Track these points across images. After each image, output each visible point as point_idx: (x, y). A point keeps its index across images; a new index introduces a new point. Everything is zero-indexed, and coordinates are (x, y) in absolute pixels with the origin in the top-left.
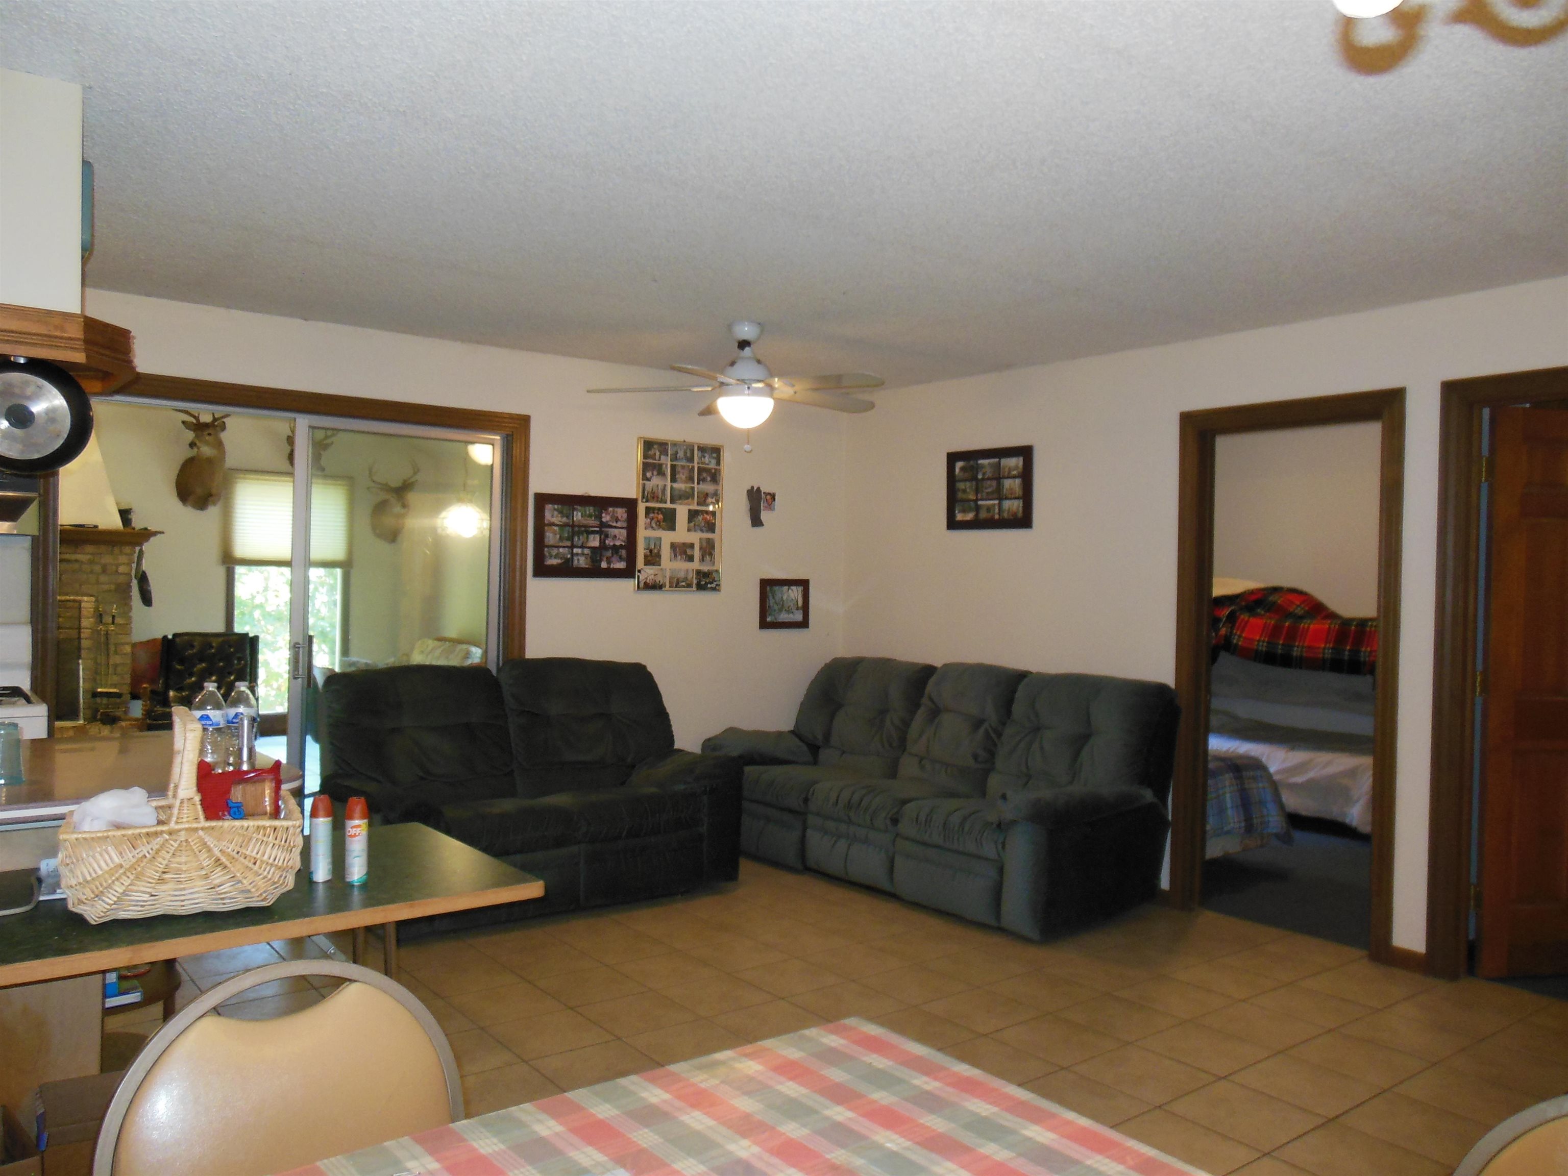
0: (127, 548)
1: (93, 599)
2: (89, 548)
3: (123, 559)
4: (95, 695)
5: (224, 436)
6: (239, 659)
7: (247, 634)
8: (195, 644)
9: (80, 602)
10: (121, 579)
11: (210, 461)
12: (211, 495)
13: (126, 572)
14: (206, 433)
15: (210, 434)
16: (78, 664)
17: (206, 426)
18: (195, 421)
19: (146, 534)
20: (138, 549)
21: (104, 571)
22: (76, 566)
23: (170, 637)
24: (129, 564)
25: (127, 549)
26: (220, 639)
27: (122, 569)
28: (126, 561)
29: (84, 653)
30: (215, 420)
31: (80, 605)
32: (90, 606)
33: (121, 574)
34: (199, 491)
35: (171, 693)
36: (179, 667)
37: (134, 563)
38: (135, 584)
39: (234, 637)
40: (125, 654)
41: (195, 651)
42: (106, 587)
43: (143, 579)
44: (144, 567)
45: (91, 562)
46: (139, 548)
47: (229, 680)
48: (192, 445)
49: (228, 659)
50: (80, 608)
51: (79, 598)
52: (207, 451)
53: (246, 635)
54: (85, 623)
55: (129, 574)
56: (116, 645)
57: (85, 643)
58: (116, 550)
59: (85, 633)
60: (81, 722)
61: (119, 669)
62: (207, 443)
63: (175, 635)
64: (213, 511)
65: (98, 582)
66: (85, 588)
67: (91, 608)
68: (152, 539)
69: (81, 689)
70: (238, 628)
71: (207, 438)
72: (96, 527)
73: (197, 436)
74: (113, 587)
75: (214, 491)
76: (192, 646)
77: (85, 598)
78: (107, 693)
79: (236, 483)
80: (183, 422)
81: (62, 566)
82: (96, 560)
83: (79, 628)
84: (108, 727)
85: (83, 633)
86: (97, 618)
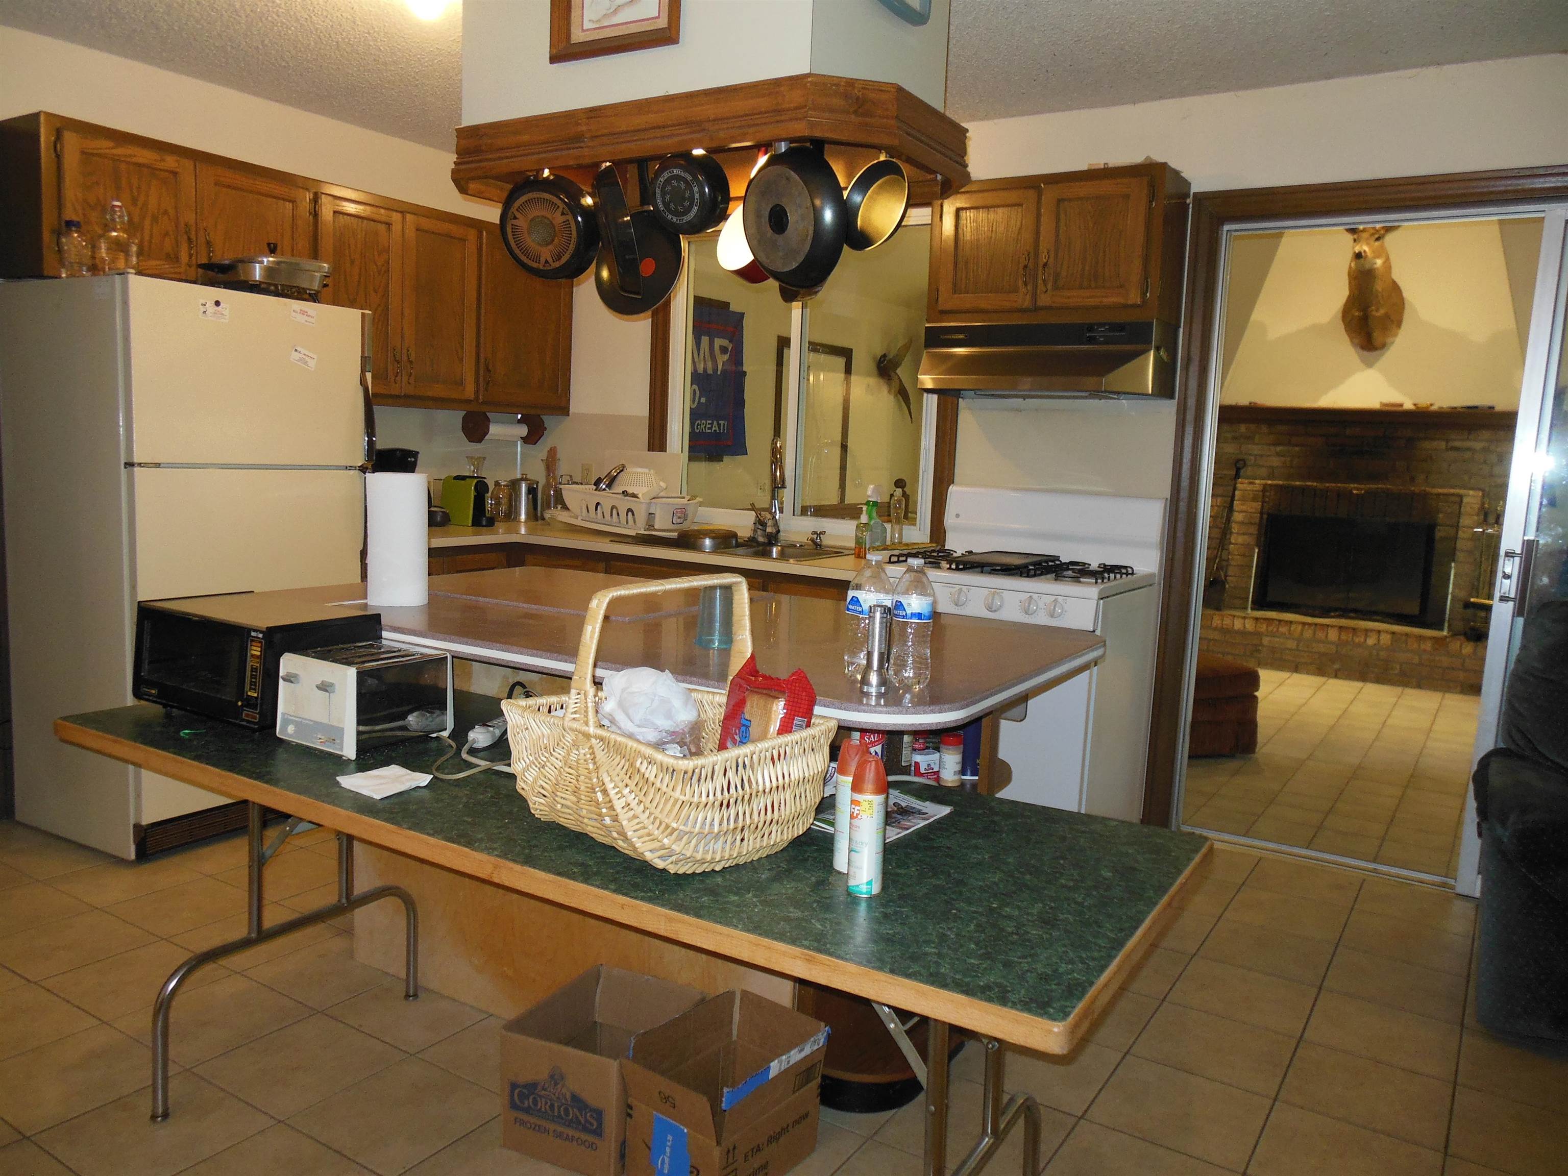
1: (1480, 494)
2: (1486, 434)
4: (1466, 605)
9: (1462, 497)
16: (1451, 567)
22: (1467, 455)
29: (1460, 556)
31: (1461, 501)
32: (1477, 503)
50: (1462, 504)
51: (1462, 492)
54: (1465, 522)
57: (1462, 544)
59: (1463, 534)
60: (1445, 633)
66: (1470, 481)
67: (1475, 504)
69: (1450, 597)
72: (1492, 408)
77: (1471, 492)
78: (1478, 604)
81: (1453, 454)
82: (1493, 447)
83: (1457, 527)
84: (1472, 643)
85: (1464, 532)
86: (1482, 517)
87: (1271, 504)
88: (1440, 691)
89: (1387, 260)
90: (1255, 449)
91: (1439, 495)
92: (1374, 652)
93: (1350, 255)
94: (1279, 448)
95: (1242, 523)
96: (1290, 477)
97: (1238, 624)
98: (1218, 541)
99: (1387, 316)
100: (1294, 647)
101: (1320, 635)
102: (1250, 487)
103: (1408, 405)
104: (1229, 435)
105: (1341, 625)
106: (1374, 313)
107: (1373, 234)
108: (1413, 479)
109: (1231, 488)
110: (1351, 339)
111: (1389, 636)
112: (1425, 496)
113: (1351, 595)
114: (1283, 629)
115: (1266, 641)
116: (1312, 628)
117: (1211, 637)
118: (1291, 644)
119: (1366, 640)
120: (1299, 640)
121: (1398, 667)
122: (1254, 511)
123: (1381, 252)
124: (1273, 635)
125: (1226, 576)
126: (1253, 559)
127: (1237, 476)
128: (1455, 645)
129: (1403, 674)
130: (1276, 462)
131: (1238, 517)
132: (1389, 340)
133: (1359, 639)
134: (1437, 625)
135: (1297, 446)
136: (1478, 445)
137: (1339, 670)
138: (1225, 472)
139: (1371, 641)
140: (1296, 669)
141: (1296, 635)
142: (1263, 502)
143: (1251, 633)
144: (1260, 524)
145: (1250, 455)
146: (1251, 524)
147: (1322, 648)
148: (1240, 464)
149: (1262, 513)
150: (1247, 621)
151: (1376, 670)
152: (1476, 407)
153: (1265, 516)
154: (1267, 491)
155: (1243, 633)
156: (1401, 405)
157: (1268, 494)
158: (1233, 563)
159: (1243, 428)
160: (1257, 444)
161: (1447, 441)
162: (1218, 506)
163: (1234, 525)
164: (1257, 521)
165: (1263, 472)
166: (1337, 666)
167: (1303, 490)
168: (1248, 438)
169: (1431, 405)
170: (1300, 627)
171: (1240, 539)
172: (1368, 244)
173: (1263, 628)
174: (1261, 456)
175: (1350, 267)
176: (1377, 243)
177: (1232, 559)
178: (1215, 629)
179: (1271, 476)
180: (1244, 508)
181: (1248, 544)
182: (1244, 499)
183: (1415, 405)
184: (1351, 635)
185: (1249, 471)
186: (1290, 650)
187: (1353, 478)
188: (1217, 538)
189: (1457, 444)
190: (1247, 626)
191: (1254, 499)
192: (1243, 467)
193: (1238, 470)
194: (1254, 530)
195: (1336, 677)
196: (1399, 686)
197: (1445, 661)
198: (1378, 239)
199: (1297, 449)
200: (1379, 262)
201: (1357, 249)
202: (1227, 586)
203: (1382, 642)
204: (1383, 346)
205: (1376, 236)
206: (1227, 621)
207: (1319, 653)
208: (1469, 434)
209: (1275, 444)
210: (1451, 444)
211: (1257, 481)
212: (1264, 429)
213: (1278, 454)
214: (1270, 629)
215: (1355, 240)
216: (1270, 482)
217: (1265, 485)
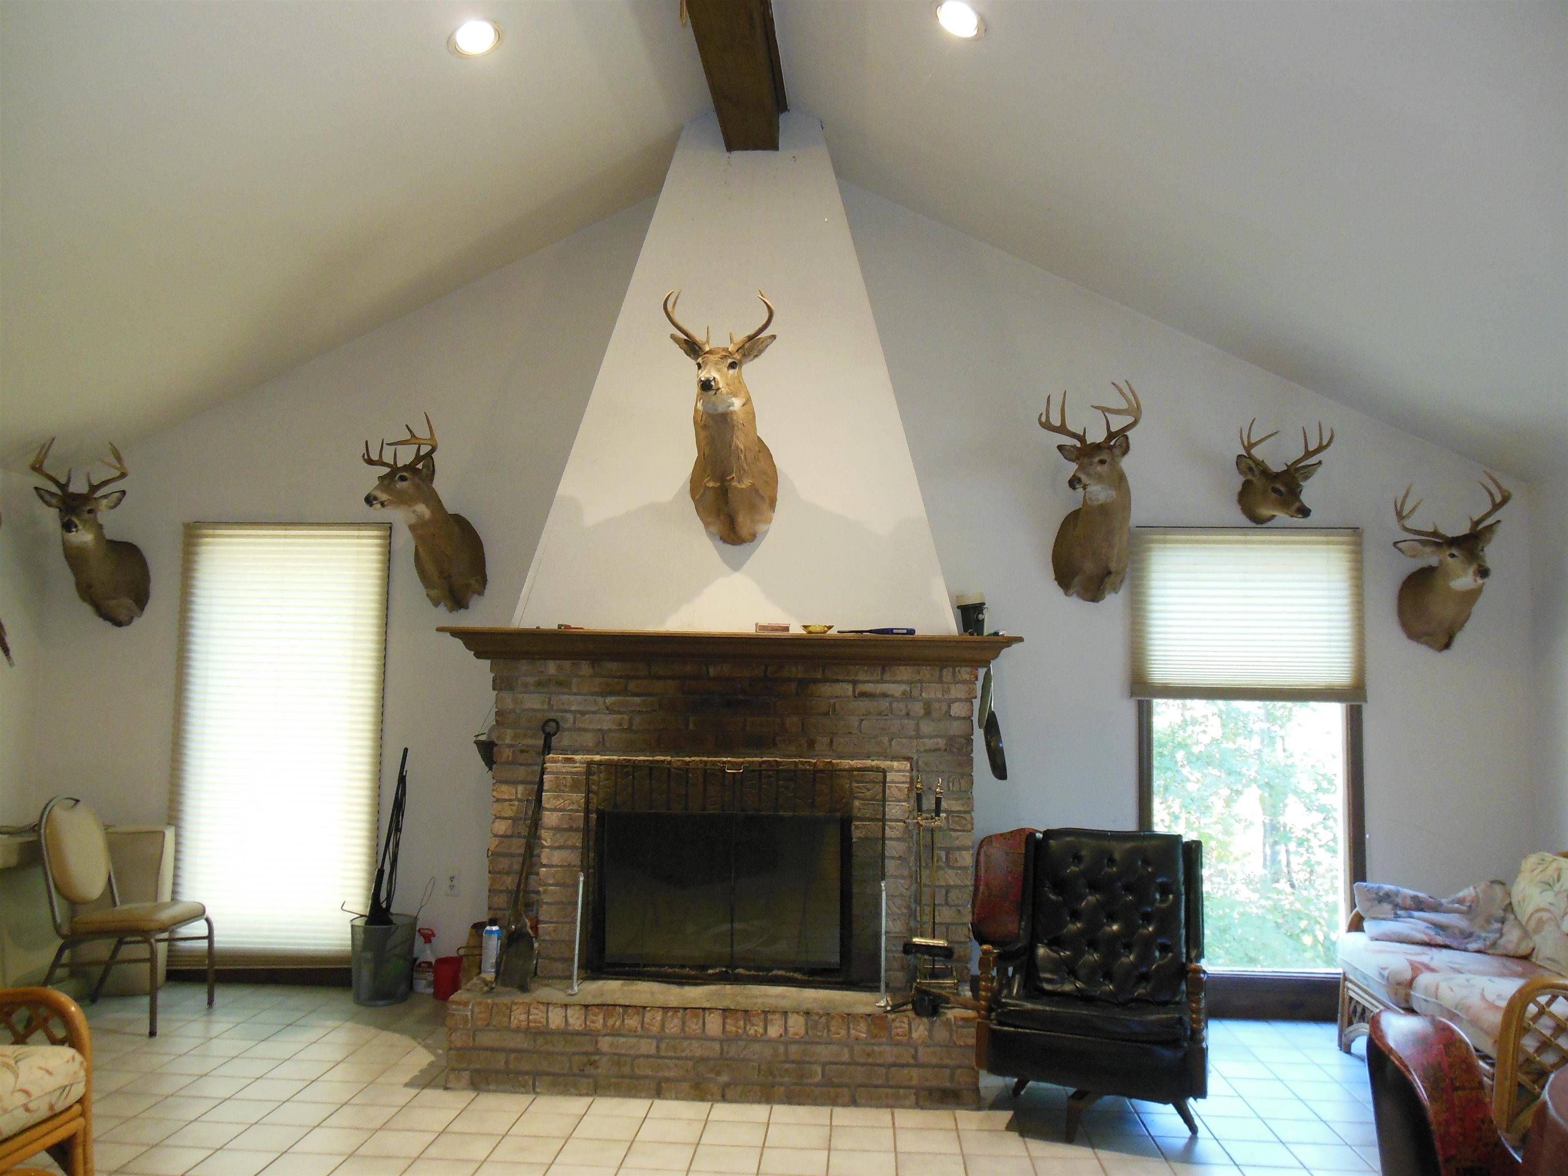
0: (963, 669)
1: (909, 765)
2: (905, 673)
3: (957, 691)
4: (909, 948)
5: (1127, 464)
6: (1165, 890)
7: (1178, 837)
8: (1084, 853)
9: (884, 772)
10: (956, 728)
11: (1104, 510)
12: (1109, 573)
13: (963, 715)
14: (1096, 459)
15: (1102, 462)
16: (880, 890)
17: (1097, 447)
18: (1078, 444)
19: (1000, 643)
20: (982, 672)
21: (928, 713)
22: (884, 704)
23: (1039, 836)
24: (969, 701)
25: (964, 673)
26: (1129, 845)
27: (958, 709)
28: (962, 695)
29: (891, 866)
30: (1111, 435)
31: (885, 777)
32: (904, 779)
33: (958, 718)
34: (1089, 566)
35: (1042, 951)
36: (1053, 897)
37: (976, 697)
38: (979, 736)
39: (1153, 842)
40: (960, 868)
41: (1082, 867)
42: (929, 743)
43: (991, 727)
44: (994, 705)
45: (907, 697)
46: (985, 670)
47: (1145, 931)
48: (1074, 482)
49: (1139, 887)
50: (884, 782)
51: (881, 763)
52: (1100, 493)
53: (1174, 840)
54: (895, 810)
55: (969, 718)
56: (948, 851)
57: (893, 848)
58: (947, 674)
59: (893, 831)
60: (883, 1003)
61: (953, 895)
62: (1100, 478)
63: (1048, 834)
64: (1114, 601)
65: (919, 736)
66: (896, 746)
67: (903, 782)
68: (1005, 652)
69: (884, 940)
70: (1161, 826)
71: (1099, 468)
72: (911, 632)
73: (1081, 468)
74: (941, 742)
75: (1113, 566)
76: (1078, 858)
77: (895, 764)
78: (927, 947)
79: (1149, 550)
80: (1060, 448)
81: (863, 705)
82: (915, 693)
83: (883, 820)
84: (925, 1020)
85: (891, 828)
86: (913, 801)
87: (602, 795)
88: (887, 1106)
89: (748, 402)
90: (574, 702)
91: (851, 770)
92: (781, 1049)
93: (695, 389)
94: (610, 700)
95: (557, 829)
96: (630, 747)
97: (556, 1019)
98: (521, 859)
99: (754, 489)
100: (653, 1051)
101: (693, 1026)
102: (568, 768)
103: (796, 629)
104: (531, 680)
105: (726, 1003)
106: (735, 484)
107: (724, 357)
108: (811, 744)
109: (538, 768)
110: (707, 525)
111: (801, 1020)
112: (832, 772)
113: (737, 925)
114: (632, 1022)
115: (605, 1044)
116: (679, 1014)
117: (512, 1045)
118: (647, 1047)
119: (766, 1030)
120: (659, 1039)
121: (819, 1070)
122: (574, 807)
123: (738, 388)
124: (615, 1033)
125: (535, 928)
126: (578, 889)
127: (547, 748)
128: (901, 1023)
129: (828, 1083)
130: (607, 722)
131: (550, 818)
132: (761, 528)
133: (755, 1029)
134: (869, 983)
135: (637, 695)
136: (896, 690)
137: (727, 1085)
138: (530, 741)
139: (774, 1031)
140: (658, 1093)
141: (655, 1029)
142: (589, 792)
143: (578, 1033)
144: (586, 830)
145: (566, 711)
146: (571, 829)
147: (697, 1049)
148: (552, 726)
149: (587, 811)
150: (570, 1012)
151: (786, 1079)
152: (889, 631)
153: (594, 816)
154: (594, 774)
155: (566, 1033)
156: (786, 629)
157: (595, 778)
158: (546, 899)
159: (552, 668)
160: (575, 694)
161: (855, 683)
162: (520, 801)
163: (543, 833)
164: (580, 823)
165: (588, 739)
166: (724, 1078)
167: (651, 768)
168: (560, 684)
169: (830, 628)
170: (659, 1016)
171: (557, 857)
172: (719, 371)
173: (597, 1022)
174: (583, 713)
175: (696, 410)
176: (731, 371)
177: (545, 891)
178: (518, 1030)
179: (600, 747)
180: (559, 803)
181: (569, 865)
182: (558, 788)
183: (805, 627)
184: (741, 1023)
185: (564, 739)
186: (648, 1056)
187: (726, 746)
188: (520, 855)
189: (869, 688)
190: (571, 1021)
191: (575, 787)
192: (556, 733)
193: (548, 737)
194: (576, 840)
195: (724, 1099)
196: (822, 1105)
197: (888, 1053)
198: (733, 366)
199: (637, 700)
200: (737, 403)
201: (704, 375)
202: (536, 945)
203: (791, 1031)
204: (753, 537)
205: (730, 361)
206: (537, 1014)
207: (691, 1059)
208: (883, 671)
209: (604, 694)
210: (861, 688)
211: (578, 757)
212: (585, 668)
213: (610, 710)
214: (610, 1022)
215: (699, 366)
216: (597, 758)
217: (590, 763)
